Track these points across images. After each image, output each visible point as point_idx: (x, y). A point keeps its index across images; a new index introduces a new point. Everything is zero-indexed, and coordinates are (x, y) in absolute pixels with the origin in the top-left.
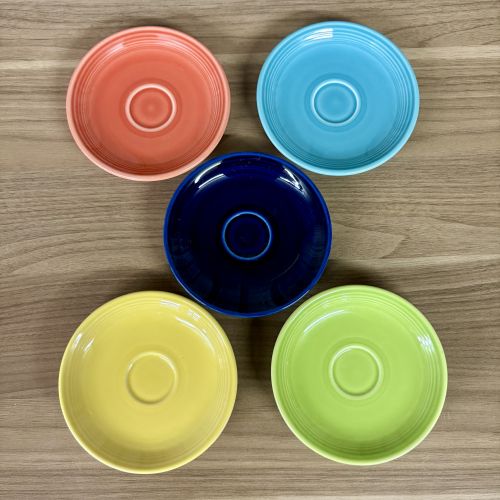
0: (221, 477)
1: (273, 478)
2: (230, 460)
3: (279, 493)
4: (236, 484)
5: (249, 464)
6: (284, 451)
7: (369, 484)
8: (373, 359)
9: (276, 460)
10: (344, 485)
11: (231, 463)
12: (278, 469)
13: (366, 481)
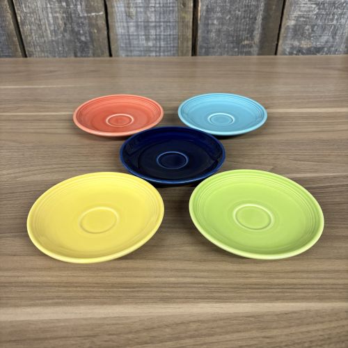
0: (148, 289)
1: (194, 290)
2: (156, 277)
3: (199, 300)
4: (160, 294)
5: (173, 280)
6: (203, 271)
7: (280, 294)
8: (265, 212)
9: (196, 277)
10: (258, 295)
11: (157, 279)
12: (198, 284)
13: (277, 292)
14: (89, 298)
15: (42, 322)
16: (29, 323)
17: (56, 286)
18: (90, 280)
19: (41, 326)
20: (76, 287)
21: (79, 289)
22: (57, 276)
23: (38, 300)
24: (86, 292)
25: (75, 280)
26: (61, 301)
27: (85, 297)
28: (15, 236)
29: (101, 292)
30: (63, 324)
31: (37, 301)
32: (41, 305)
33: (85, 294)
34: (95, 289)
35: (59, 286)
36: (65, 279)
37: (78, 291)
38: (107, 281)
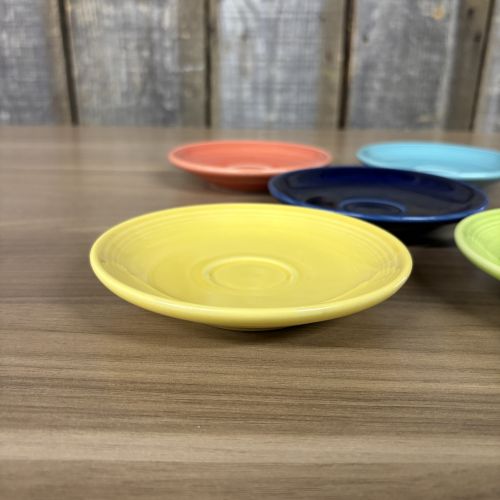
4: (459, 415)
14: (259, 417)
15: (132, 467)
16: (91, 468)
17: (160, 391)
18: (252, 381)
19: (129, 476)
20: (218, 393)
21: (224, 398)
22: (163, 372)
23: (114, 416)
24: (246, 404)
25: (211, 379)
26: (178, 421)
27: (247, 417)
28: (55, 302)
29: (287, 405)
30: (193, 475)
31: (113, 420)
32: (124, 428)
33: (245, 409)
34: (271, 400)
35: (170, 391)
36: (182, 378)
37: (225, 403)
38: (297, 384)
